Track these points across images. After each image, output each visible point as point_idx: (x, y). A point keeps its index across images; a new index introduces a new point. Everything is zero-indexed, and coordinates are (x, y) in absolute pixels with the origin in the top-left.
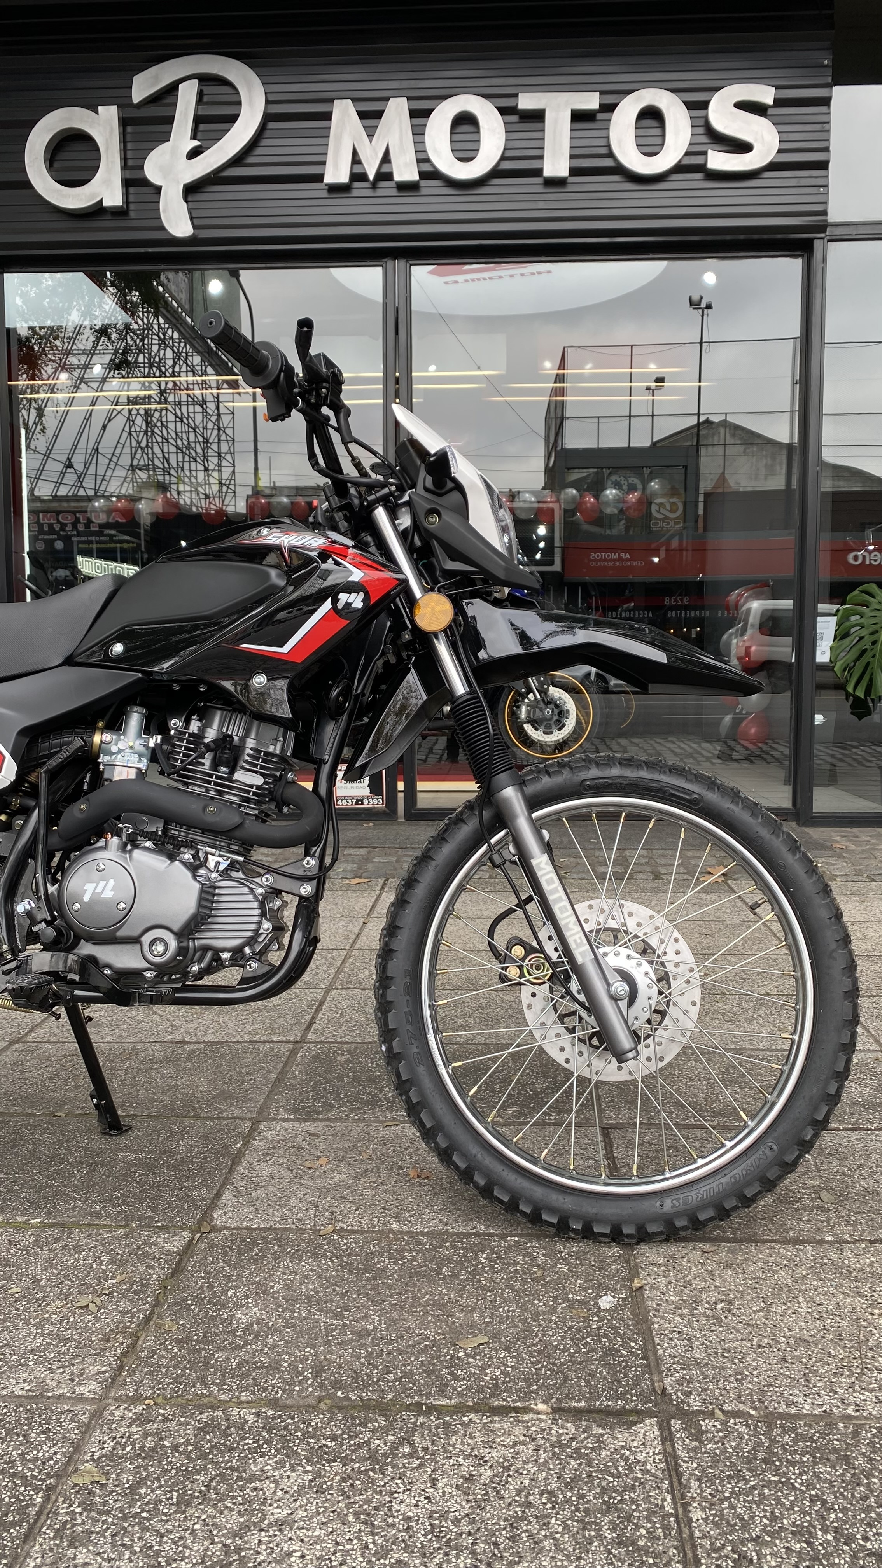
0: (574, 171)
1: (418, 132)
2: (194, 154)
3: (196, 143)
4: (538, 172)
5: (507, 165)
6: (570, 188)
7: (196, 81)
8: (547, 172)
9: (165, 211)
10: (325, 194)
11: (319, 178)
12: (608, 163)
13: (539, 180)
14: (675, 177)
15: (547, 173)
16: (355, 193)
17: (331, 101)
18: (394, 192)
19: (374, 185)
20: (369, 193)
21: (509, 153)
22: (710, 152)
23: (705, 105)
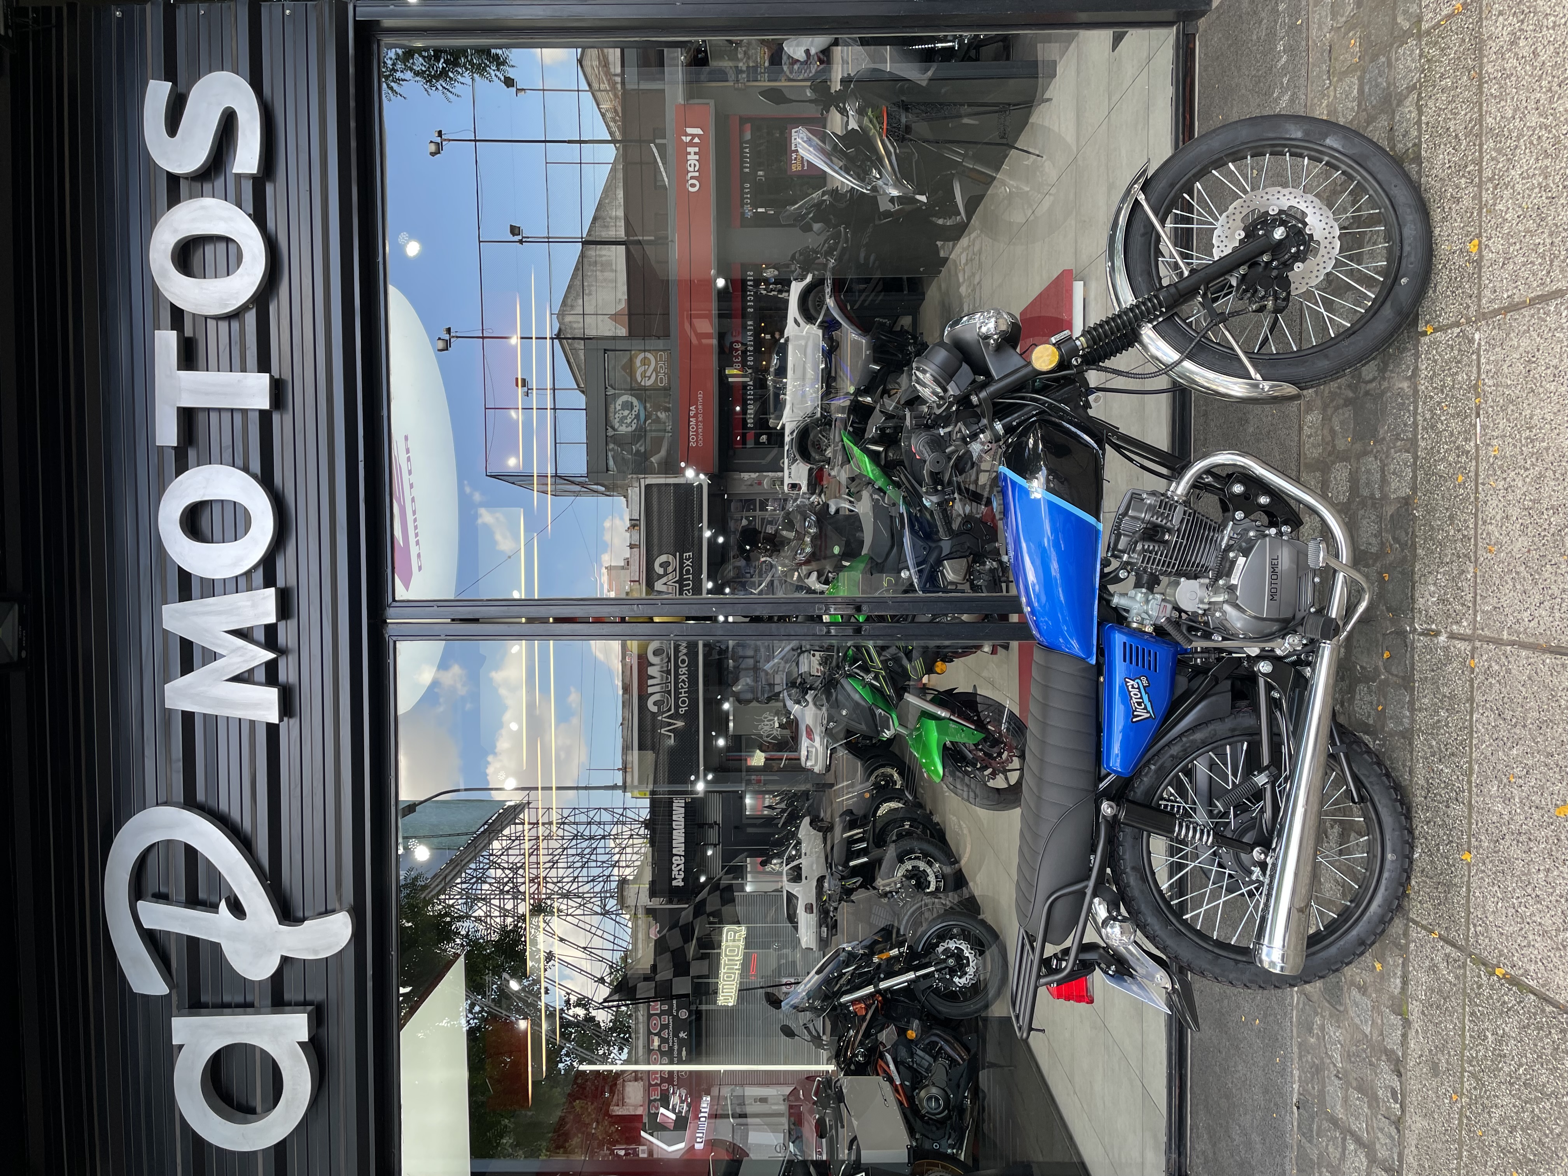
0: (264, 366)
1: (210, 588)
2: (237, 909)
3: (223, 905)
4: (265, 417)
5: (256, 465)
6: (287, 376)
7: (140, 903)
8: (264, 404)
9: (316, 952)
10: (294, 722)
11: (272, 730)
12: (251, 318)
13: (276, 417)
14: (270, 224)
15: (266, 405)
16: (293, 679)
17: (168, 713)
18: (292, 623)
19: (282, 652)
20: (292, 659)
21: (239, 461)
22: (236, 170)
23: (173, 180)
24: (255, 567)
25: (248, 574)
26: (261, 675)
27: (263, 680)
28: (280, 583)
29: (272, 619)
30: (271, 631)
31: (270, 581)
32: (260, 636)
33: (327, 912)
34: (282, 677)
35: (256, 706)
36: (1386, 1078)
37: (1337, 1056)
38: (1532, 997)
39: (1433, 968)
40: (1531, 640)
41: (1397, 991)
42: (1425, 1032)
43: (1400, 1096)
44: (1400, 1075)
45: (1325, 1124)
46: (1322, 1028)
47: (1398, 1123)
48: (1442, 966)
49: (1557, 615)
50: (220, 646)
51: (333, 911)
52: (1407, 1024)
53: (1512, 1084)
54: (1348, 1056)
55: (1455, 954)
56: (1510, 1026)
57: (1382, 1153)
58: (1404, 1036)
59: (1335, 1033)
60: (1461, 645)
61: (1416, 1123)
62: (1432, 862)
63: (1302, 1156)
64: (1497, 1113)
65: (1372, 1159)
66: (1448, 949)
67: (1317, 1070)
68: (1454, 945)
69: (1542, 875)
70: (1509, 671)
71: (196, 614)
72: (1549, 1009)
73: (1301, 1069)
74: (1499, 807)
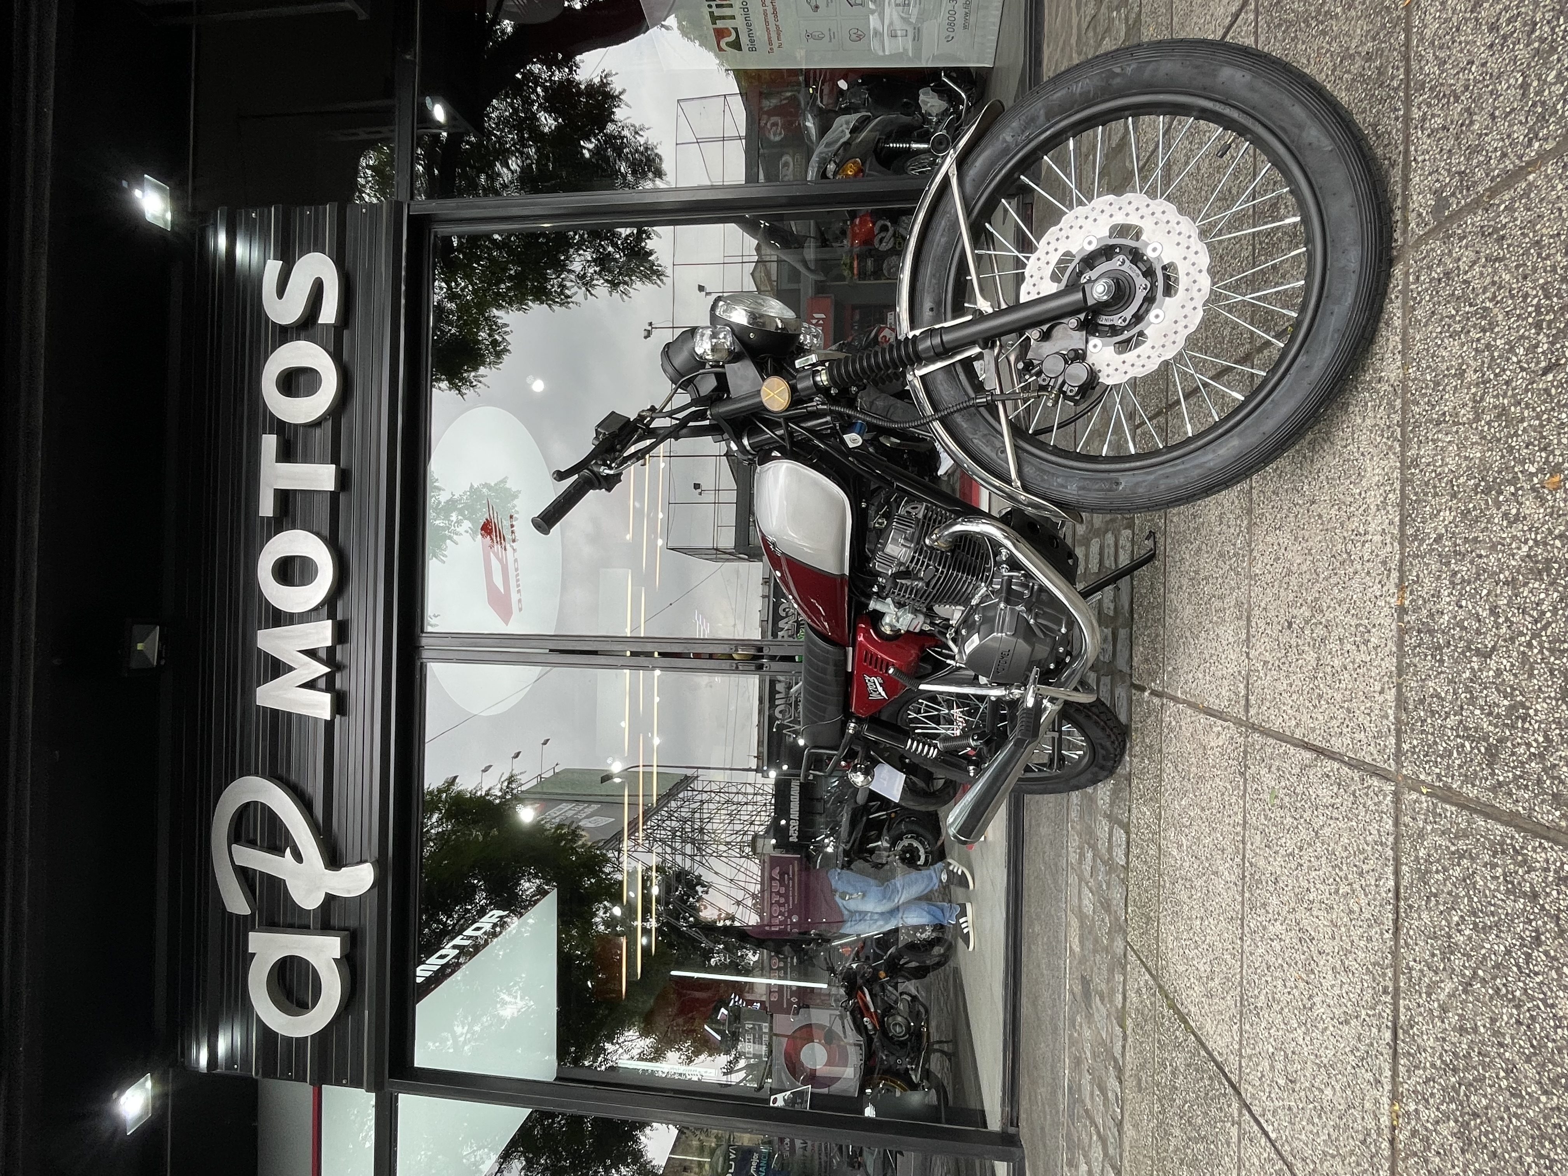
0: (335, 460)
1: (290, 619)
2: (298, 857)
3: (288, 850)
4: (333, 496)
5: (326, 533)
7: (234, 847)
8: (329, 485)
9: (349, 892)
10: (344, 720)
11: (328, 725)
12: (328, 423)
13: (342, 497)
15: (333, 488)
17: (260, 710)
18: (345, 646)
19: (338, 668)
20: (345, 673)
21: (315, 529)
23: (280, 328)
24: (322, 604)
25: (316, 609)
26: (322, 683)
27: (324, 687)
28: (339, 617)
29: (329, 644)
30: (331, 650)
31: (332, 615)
32: (323, 655)
33: (362, 862)
34: (338, 685)
35: (314, 706)
36: (1112, 1083)
37: (1088, 1053)
38: (1193, 1038)
39: (1139, 991)
40: (1193, 700)
41: (1120, 1006)
42: (1135, 1048)
43: (1121, 1102)
44: (1121, 1082)
45: (1082, 1112)
46: (1081, 1027)
47: (1120, 1125)
48: (1144, 990)
49: (1208, 678)
50: (293, 661)
51: (366, 861)
52: (1125, 1038)
53: (1181, 1118)
54: (1095, 1056)
55: (1151, 982)
56: (1180, 1062)
57: (1111, 1151)
58: (1124, 1047)
59: (1087, 1033)
60: (1156, 700)
61: (1129, 1131)
62: (1139, 894)
63: (1069, 1137)
64: (1173, 1142)
65: (1106, 1154)
66: (1147, 977)
67: (1077, 1062)
68: (1150, 973)
69: (1198, 922)
70: (1180, 727)
71: (279, 638)
72: (1203, 1053)
73: (1069, 1057)
74: (1175, 852)
